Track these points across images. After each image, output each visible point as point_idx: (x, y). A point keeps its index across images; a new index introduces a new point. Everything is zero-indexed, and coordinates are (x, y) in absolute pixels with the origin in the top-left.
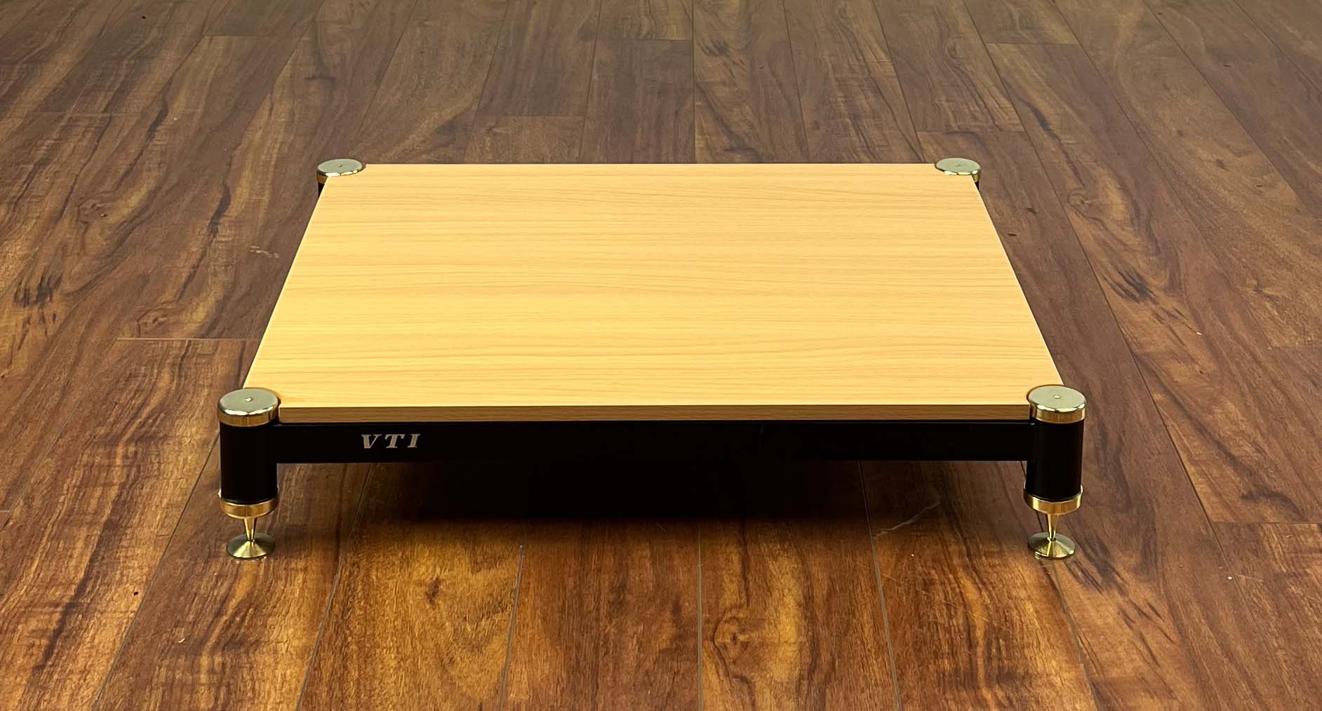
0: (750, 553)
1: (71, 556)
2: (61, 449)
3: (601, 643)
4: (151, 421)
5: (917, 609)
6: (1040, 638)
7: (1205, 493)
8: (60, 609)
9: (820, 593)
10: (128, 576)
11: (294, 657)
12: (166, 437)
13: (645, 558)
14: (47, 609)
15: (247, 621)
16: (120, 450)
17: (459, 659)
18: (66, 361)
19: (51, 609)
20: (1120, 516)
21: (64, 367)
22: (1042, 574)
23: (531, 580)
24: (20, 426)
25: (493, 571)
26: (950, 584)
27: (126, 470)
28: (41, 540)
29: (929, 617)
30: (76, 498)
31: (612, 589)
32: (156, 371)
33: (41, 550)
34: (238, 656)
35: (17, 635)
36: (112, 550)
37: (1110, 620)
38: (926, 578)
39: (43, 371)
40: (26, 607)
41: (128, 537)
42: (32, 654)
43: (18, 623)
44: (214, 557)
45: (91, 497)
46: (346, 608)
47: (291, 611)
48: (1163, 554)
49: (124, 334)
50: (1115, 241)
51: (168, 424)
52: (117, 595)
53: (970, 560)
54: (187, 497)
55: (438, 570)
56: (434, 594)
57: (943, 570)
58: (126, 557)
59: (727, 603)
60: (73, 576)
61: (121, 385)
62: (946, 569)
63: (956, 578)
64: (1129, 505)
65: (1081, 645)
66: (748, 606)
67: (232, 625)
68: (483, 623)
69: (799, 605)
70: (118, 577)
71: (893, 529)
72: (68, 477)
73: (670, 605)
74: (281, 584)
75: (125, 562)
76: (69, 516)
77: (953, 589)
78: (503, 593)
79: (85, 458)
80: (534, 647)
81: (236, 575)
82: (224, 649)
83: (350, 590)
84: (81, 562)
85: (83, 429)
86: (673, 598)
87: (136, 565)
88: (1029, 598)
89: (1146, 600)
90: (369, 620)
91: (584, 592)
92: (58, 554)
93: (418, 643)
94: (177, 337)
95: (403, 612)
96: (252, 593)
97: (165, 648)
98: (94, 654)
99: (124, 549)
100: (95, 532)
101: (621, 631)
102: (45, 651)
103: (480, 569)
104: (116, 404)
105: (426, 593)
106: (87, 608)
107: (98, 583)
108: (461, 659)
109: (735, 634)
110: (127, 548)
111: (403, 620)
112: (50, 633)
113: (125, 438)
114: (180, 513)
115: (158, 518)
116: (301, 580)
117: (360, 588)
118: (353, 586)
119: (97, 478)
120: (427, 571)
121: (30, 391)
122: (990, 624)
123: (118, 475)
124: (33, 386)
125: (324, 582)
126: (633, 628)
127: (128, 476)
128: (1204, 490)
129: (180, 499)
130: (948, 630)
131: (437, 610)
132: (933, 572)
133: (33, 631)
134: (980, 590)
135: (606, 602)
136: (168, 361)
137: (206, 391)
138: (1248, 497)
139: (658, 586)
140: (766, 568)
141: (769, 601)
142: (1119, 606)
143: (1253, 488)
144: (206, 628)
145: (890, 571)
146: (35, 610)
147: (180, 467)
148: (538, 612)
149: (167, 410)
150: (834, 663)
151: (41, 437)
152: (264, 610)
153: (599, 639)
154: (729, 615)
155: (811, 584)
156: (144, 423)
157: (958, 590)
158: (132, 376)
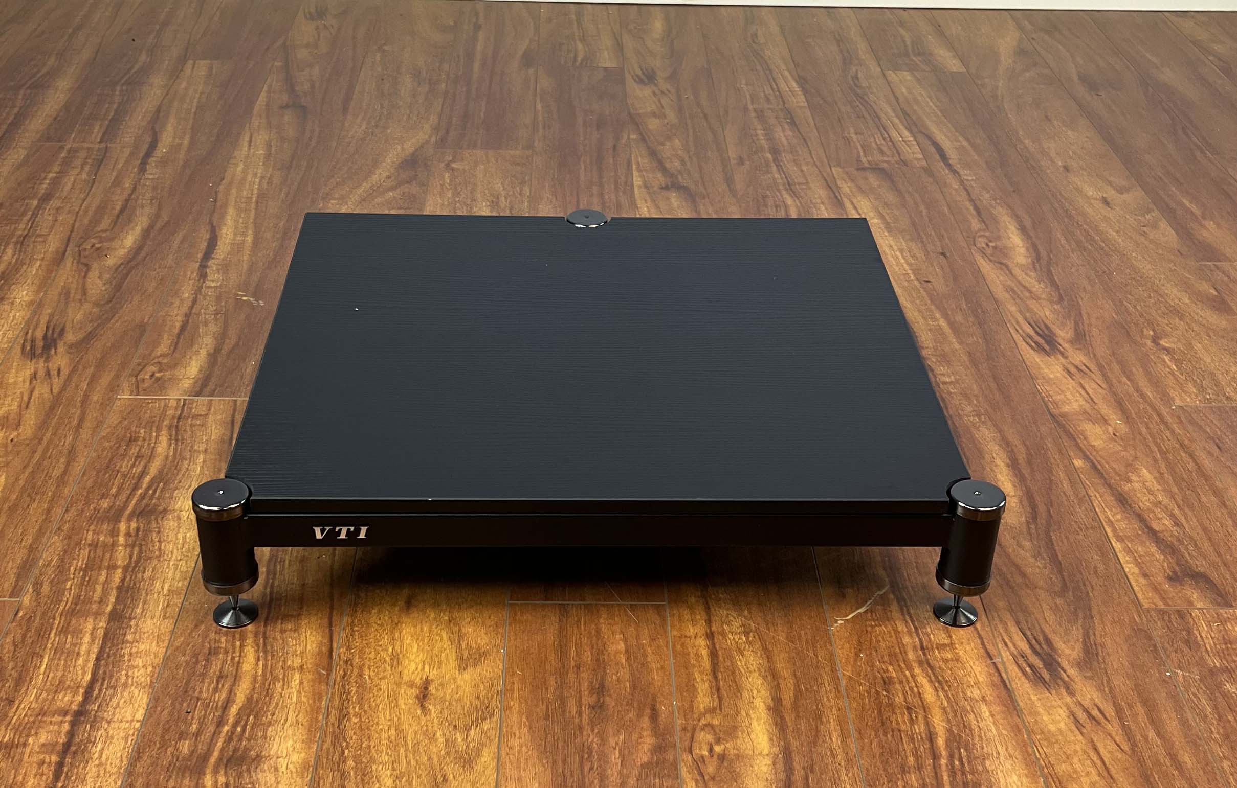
0: (717, 647)
1: (78, 654)
2: (67, 525)
3: (586, 756)
4: (151, 492)
5: (880, 711)
6: (999, 748)
7: (1132, 574)
8: (68, 718)
9: (788, 696)
10: (133, 677)
11: (294, 775)
12: (165, 511)
13: (621, 653)
14: (58, 718)
15: (247, 733)
16: (123, 527)
17: (451, 776)
18: (70, 422)
19: (60, 718)
20: (1059, 601)
21: (69, 430)
22: (993, 671)
23: (516, 679)
24: (28, 499)
25: (478, 669)
26: (908, 682)
27: (128, 550)
28: (49, 634)
29: (891, 722)
30: (82, 584)
31: (592, 690)
32: (154, 434)
33: (49, 646)
34: (240, 776)
35: (28, 750)
36: (117, 645)
37: (1062, 725)
38: (885, 676)
39: (48, 435)
40: (37, 716)
41: (132, 630)
42: (42, 775)
43: (28, 736)
44: (214, 654)
45: (96, 582)
46: (343, 716)
47: (289, 718)
48: (1103, 646)
49: (123, 392)
50: (1021, 288)
51: (167, 495)
52: (123, 700)
53: (924, 654)
54: (186, 583)
55: (427, 667)
56: (425, 697)
57: (899, 666)
58: (131, 654)
59: (702, 706)
60: (80, 677)
61: (121, 451)
62: (903, 665)
63: (913, 676)
64: (1064, 588)
65: (1037, 754)
66: (721, 710)
67: (234, 736)
68: (472, 732)
69: (769, 709)
70: (123, 679)
71: (848, 618)
72: (74, 559)
73: (648, 711)
74: (279, 685)
75: (129, 661)
76: (76, 604)
77: (911, 689)
78: (490, 695)
79: (90, 536)
80: (522, 760)
81: (236, 676)
82: (226, 767)
83: (344, 693)
84: (87, 661)
85: (87, 503)
86: (649, 700)
87: (141, 665)
88: (983, 699)
89: (1092, 699)
90: (364, 729)
91: (565, 694)
92: (66, 651)
93: (411, 756)
94: (174, 396)
95: (396, 719)
96: (252, 696)
97: (170, 765)
98: (102, 772)
99: (128, 645)
100: (101, 624)
101: (603, 741)
102: (55, 770)
103: (467, 666)
104: (118, 471)
105: (417, 697)
106: (95, 716)
107: (105, 686)
108: (454, 777)
109: (711, 744)
110: (132, 643)
111: (396, 730)
112: (59, 748)
113: (128, 512)
114: (181, 601)
115: (160, 606)
116: (297, 681)
117: (354, 689)
118: (347, 687)
119: (102, 560)
120: (417, 669)
121: (37, 457)
122: (949, 731)
123: (121, 556)
124: (40, 449)
125: (320, 683)
126: (616, 740)
127: (131, 557)
128: (1132, 571)
129: (180, 584)
130: (912, 739)
131: (428, 717)
132: (890, 668)
133: (43, 745)
134: (936, 690)
135: (587, 707)
136: (165, 423)
137: (202, 457)
138: (1173, 579)
139: (634, 687)
140: (733, 664)
141: (740, 704)
142: (1068, 708)
143: (1177, 568)
144: (208, 741)
145: (850, 669)
146: (45, 719)
147: (179, 546)
148: (524, 719)
149: (165, 479)
150: (807, 778)
151: (48, 511)
152: (264, 718)
153: (583, 751)
154: (703, 721)
155: (778, 684)
156: (145, 494)
157: (915, 689)
158: (132, 440)
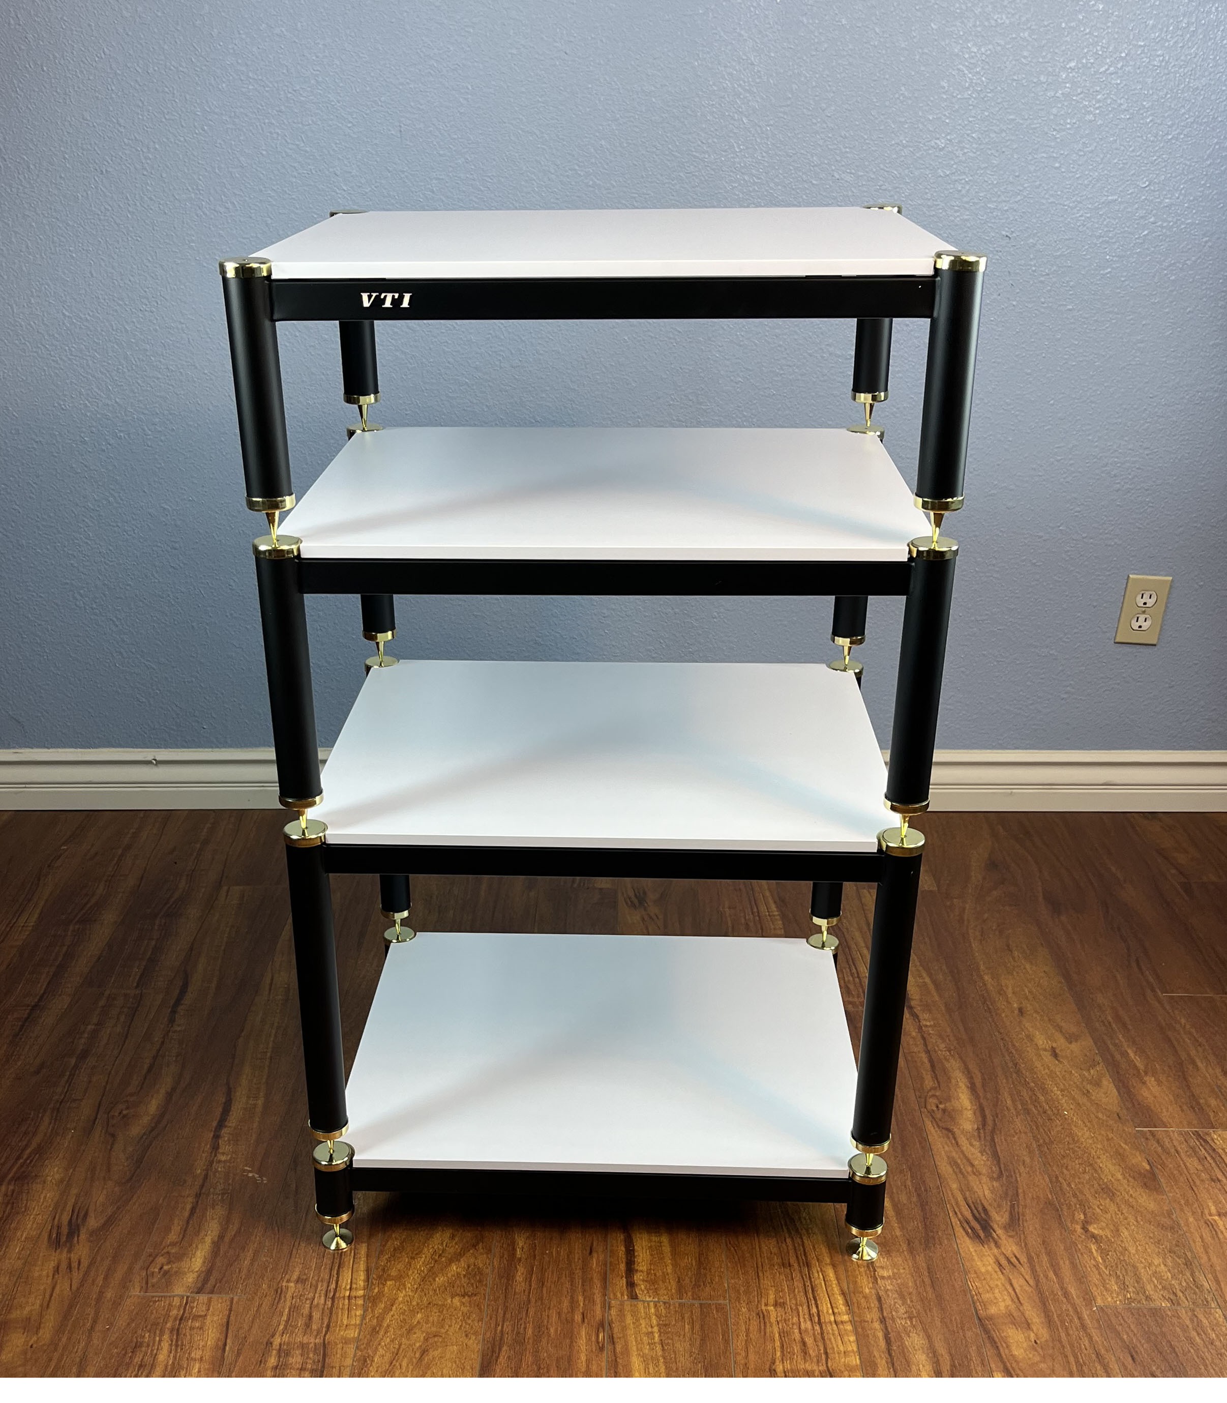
21: (83, 1333)
32: (157, 1339)
49: (133, 1288)
94: (178, 1292)
136: (169, 1325)
158: (138, 1346)
